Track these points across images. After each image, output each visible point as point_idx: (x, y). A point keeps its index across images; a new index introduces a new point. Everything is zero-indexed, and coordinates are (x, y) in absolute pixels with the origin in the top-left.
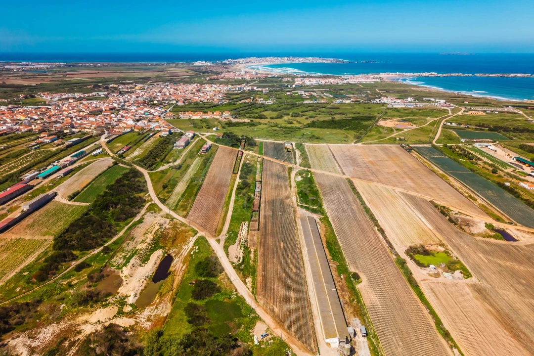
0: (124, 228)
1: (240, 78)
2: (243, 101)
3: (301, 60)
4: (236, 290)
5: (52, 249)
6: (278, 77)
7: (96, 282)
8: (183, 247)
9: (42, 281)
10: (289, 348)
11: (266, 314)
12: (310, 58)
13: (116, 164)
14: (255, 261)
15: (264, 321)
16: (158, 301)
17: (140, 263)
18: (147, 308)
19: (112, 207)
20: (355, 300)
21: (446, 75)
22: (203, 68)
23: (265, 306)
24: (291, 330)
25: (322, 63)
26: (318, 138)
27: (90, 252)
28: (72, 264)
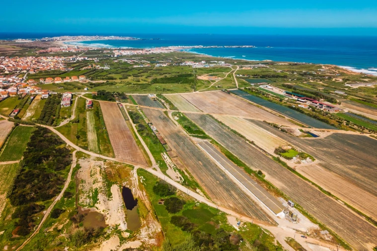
0: (67, 175)
1: (68, 51)
2: (85, 68)
3: (106, 38)
4: (196, 200)
5: (11, 206)
6: (97, 50)
7: (80, 222)
8: (131, 179)
9: (26, 235)
10: (259, 227)
11: (228, 210)
12: (113, 37)
13: (17, 125)
14: (192, 177)
15: (230, 215)
16: (145, 222)
17: (107, 198)
18: (141, 229)
19: (45, 160)
20: (271, 187)
21: (208, 47)
22: (27, 44)
23: (222, 205)
24: (251, 216)
25: (123, 40)
26: (168, 90)
27: (52, 200)
28: (44, 213)
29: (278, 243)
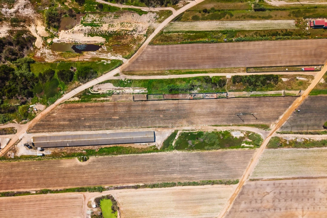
4: (67, 93)
7: (69, 15)
8: (109, 54)
10: (30, 121)
11: (51, 109)
14: (95, 101)
15: (45, 109)
16: (56, 54)
17: (87, 33)
18: (51, 50)
20: (64, 155)
23: (56, 109)
24: (40, 121)
29: (14, 122)
